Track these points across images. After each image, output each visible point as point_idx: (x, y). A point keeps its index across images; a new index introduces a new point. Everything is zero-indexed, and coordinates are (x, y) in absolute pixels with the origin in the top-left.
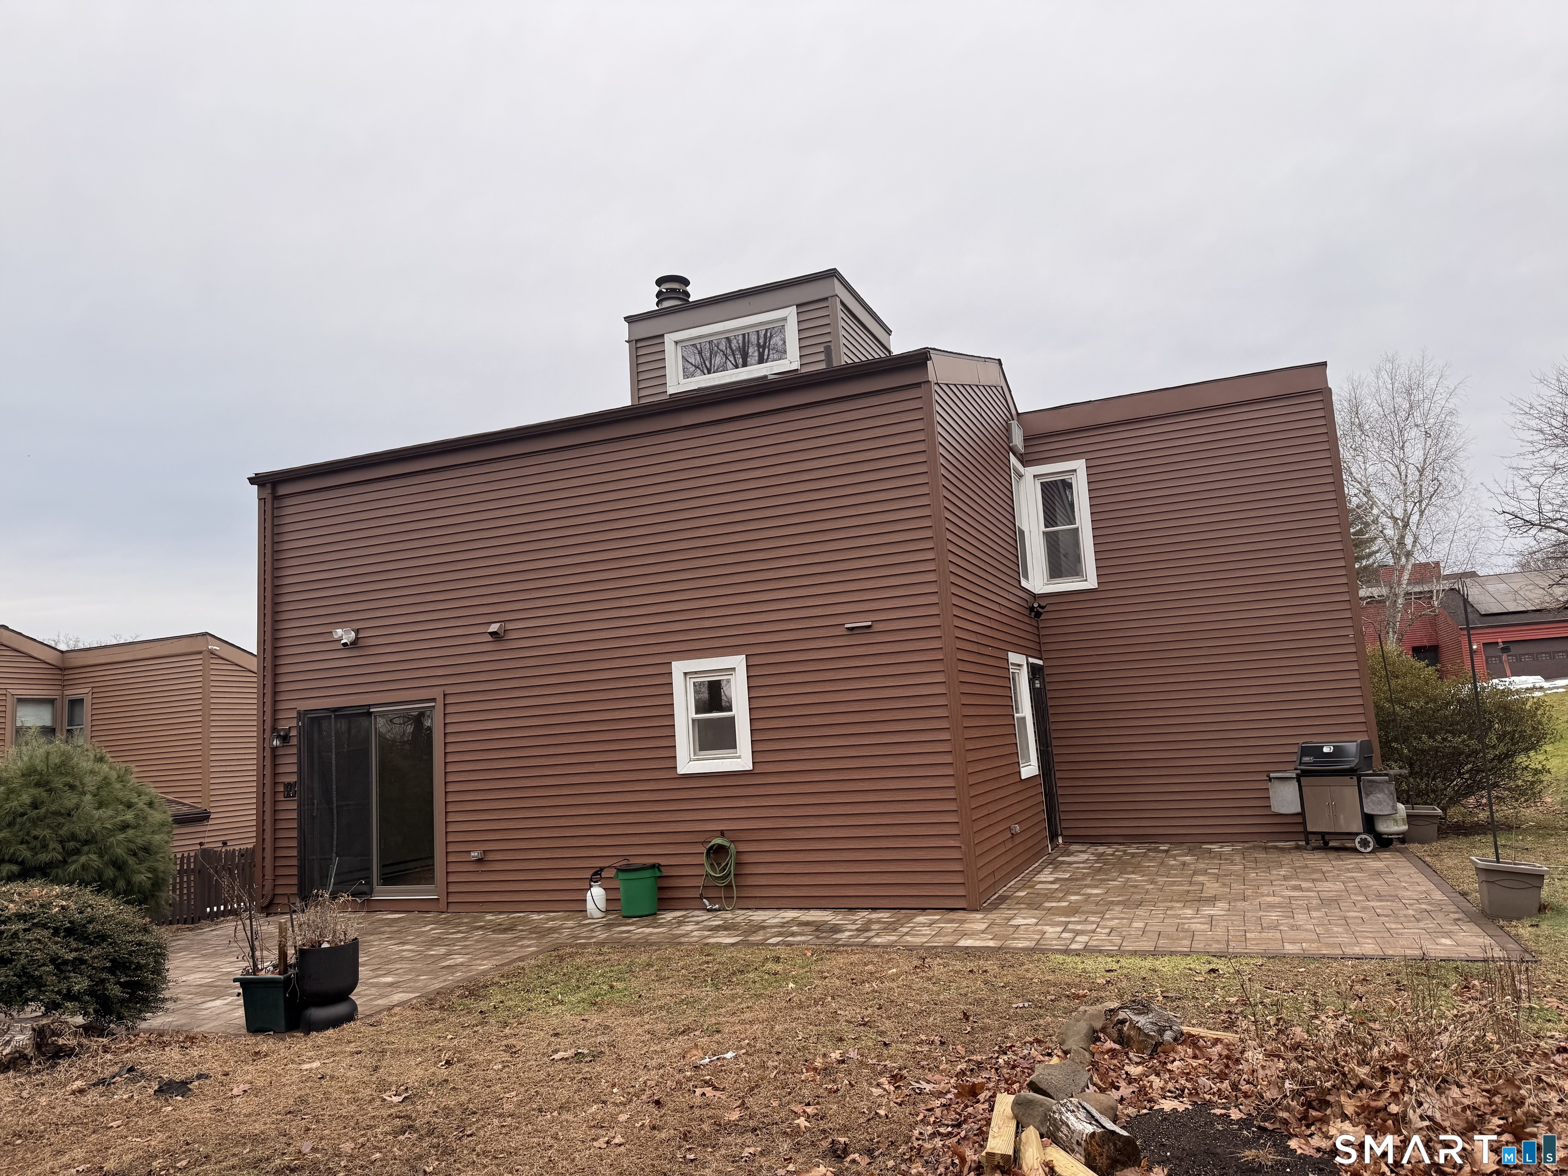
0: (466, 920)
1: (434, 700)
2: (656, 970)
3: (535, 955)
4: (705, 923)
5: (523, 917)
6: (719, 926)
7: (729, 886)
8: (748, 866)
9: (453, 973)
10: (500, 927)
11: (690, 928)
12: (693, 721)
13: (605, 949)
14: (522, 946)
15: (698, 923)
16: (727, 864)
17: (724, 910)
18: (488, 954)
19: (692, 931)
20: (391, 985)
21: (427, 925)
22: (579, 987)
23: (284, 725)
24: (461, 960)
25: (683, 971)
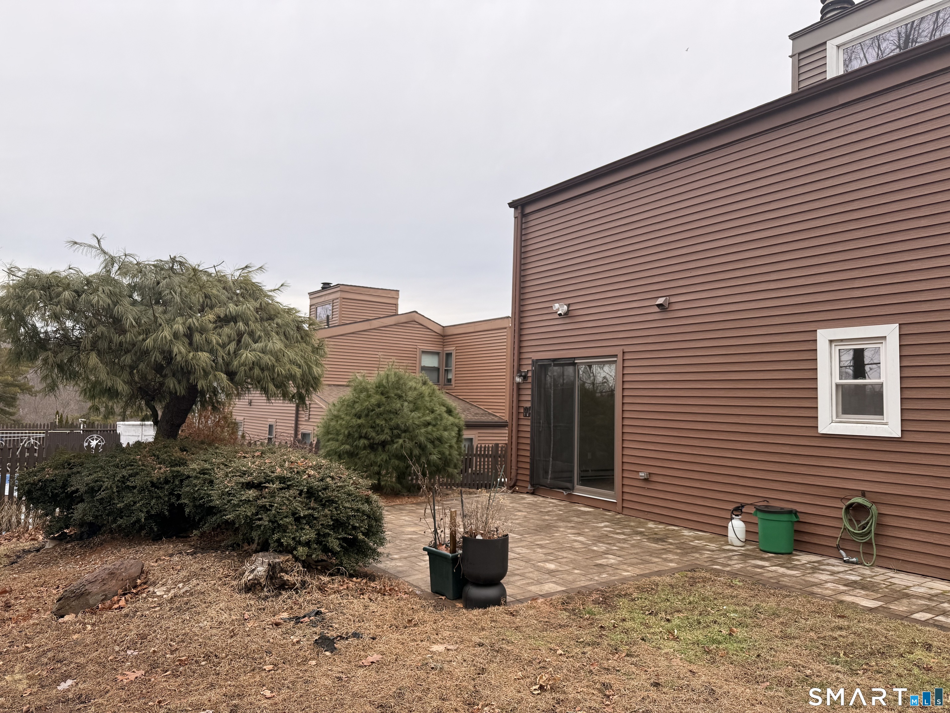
0: (632, 524)
1: (616, 356)
2: (782, 623)
3: (672, 572)
4: (841, 575)
5: (677, 531)
6: (855, 582)
7: (869, 544)
8: (890, 529)
9: (601, 573)
10: (655, 536)
11: (824, 577)
12: (837, 386)
13: (736, 582)
14: (665, 560)
15: (833, 573)
16: (867, 523)
17: (861, 564)
18: (635, 561)
19: (827, 582)
20: (551, 572)
21: (603, 522)
22: (699, 623)
23: (525, 369)
24: (613, 561)
25: (812, 634)
